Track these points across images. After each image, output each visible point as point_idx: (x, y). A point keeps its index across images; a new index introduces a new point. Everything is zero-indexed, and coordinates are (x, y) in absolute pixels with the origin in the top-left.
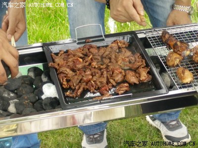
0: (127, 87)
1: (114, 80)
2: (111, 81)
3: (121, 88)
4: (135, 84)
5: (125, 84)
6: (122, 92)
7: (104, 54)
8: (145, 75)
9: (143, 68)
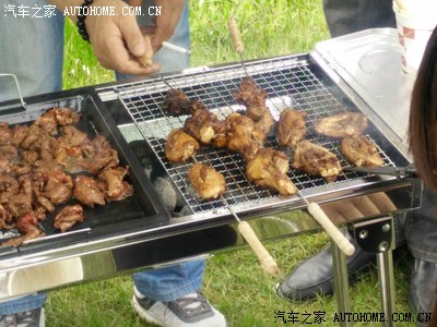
0: (78, 213)
1: (49, 199)
2: (43, 201)
3: (65, 215)
4: (96, 205)
5: (75, 208)
6: (68, 225)
7: (23, 140)
8: (119, 183)
9: (113, 168)
